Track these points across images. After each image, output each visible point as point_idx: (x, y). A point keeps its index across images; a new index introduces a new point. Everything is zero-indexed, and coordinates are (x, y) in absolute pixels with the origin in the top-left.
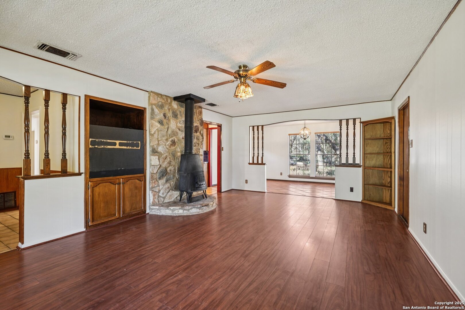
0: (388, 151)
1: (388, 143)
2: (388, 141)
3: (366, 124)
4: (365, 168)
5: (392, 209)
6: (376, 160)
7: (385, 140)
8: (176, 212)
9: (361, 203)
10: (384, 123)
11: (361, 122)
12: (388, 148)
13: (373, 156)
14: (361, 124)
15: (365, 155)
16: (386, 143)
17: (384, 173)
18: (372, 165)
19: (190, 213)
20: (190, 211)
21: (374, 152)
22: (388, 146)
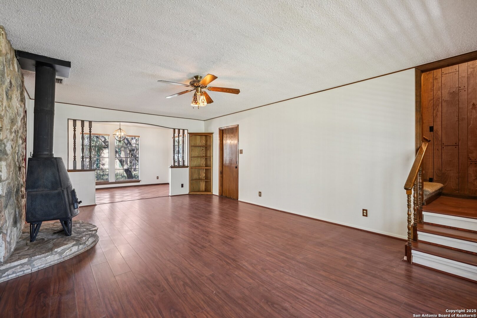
0: (203, 155)
1: (203, 150)
2: (203, 149)
3: (191, 135)
4: (191, 168)
5: (211, 194)
6: (197, 162)
7: (202, 148)
8: (68, 253)
9: (188, 196)
10: (201, 136)
11: (188, 133)
12: (203, 153)
13: (195, 158)
14: (188, 134)
15: (191, 158)
16: (202, 150)
17: (201, 170)
18: (194, 165)
19: (88, 247)
20: (87, 243)
21: (196, 156)
22: (203, 152)
